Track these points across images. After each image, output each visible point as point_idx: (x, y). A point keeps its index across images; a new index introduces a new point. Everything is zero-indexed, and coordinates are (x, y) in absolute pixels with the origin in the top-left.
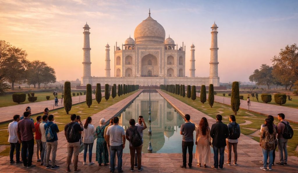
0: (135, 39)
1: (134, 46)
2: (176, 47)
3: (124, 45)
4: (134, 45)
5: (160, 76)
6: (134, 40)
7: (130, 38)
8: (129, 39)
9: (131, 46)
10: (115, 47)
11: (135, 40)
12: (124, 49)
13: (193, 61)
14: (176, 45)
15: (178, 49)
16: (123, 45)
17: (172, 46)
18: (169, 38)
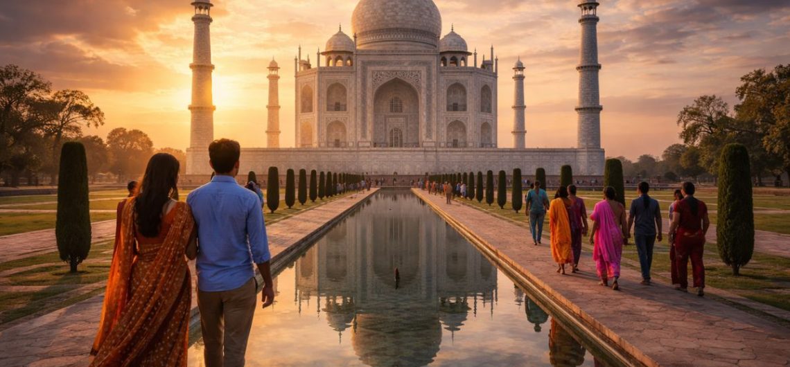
0: (355, 37)
1: (350, 56)
2: (470, 60)
3: (323, 54)
4: (352, 53)
5: (425, 144)
6: (353, 39)
7: (340, 34)
8: (337, 35)
9: (344, 56)
10: (296, 60)
11: (355, 40)
12: (323, 64)
13: (520, 107)
14: (470, 54)
15: (479, 66)
16: (319, 54)
17: (459, 57)
18: (453, 34)
